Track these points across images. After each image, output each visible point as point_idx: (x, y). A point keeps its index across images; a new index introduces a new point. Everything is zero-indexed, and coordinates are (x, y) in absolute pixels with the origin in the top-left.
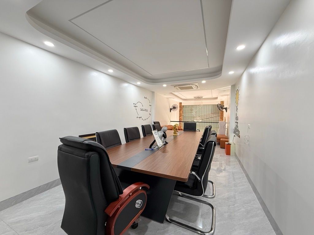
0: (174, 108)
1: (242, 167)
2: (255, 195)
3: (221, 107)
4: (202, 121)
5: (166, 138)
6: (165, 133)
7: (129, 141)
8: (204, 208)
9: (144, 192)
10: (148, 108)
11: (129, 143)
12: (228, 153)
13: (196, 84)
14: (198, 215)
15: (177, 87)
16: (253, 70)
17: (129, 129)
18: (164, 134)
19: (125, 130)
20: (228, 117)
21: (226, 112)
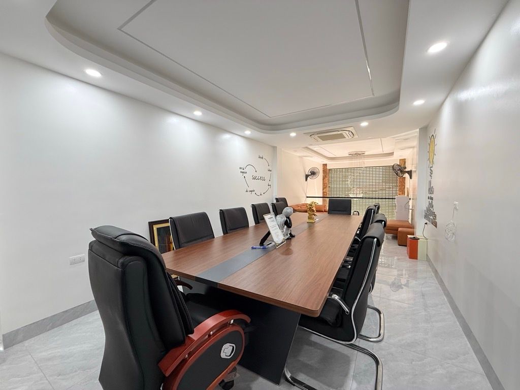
0: (313, 173)
1: (441, 282)
2: (468, 342)
3: (400, 169)
4: (365, 196)
5: (290, 227)
6: (288, 218)
7: (228, 232)
8: (360, 362)
9: (238, 328)
10: (267, 175)
11: (228, 234)
12: (413, 255)
13: (350, 129)
14: (346, 375)
15: (316, 136)
16: (464, 95)
17: (228, 211)
18: (287, 220)
19: (222, 213)
20: (414, 189)
21: (411, 178)
